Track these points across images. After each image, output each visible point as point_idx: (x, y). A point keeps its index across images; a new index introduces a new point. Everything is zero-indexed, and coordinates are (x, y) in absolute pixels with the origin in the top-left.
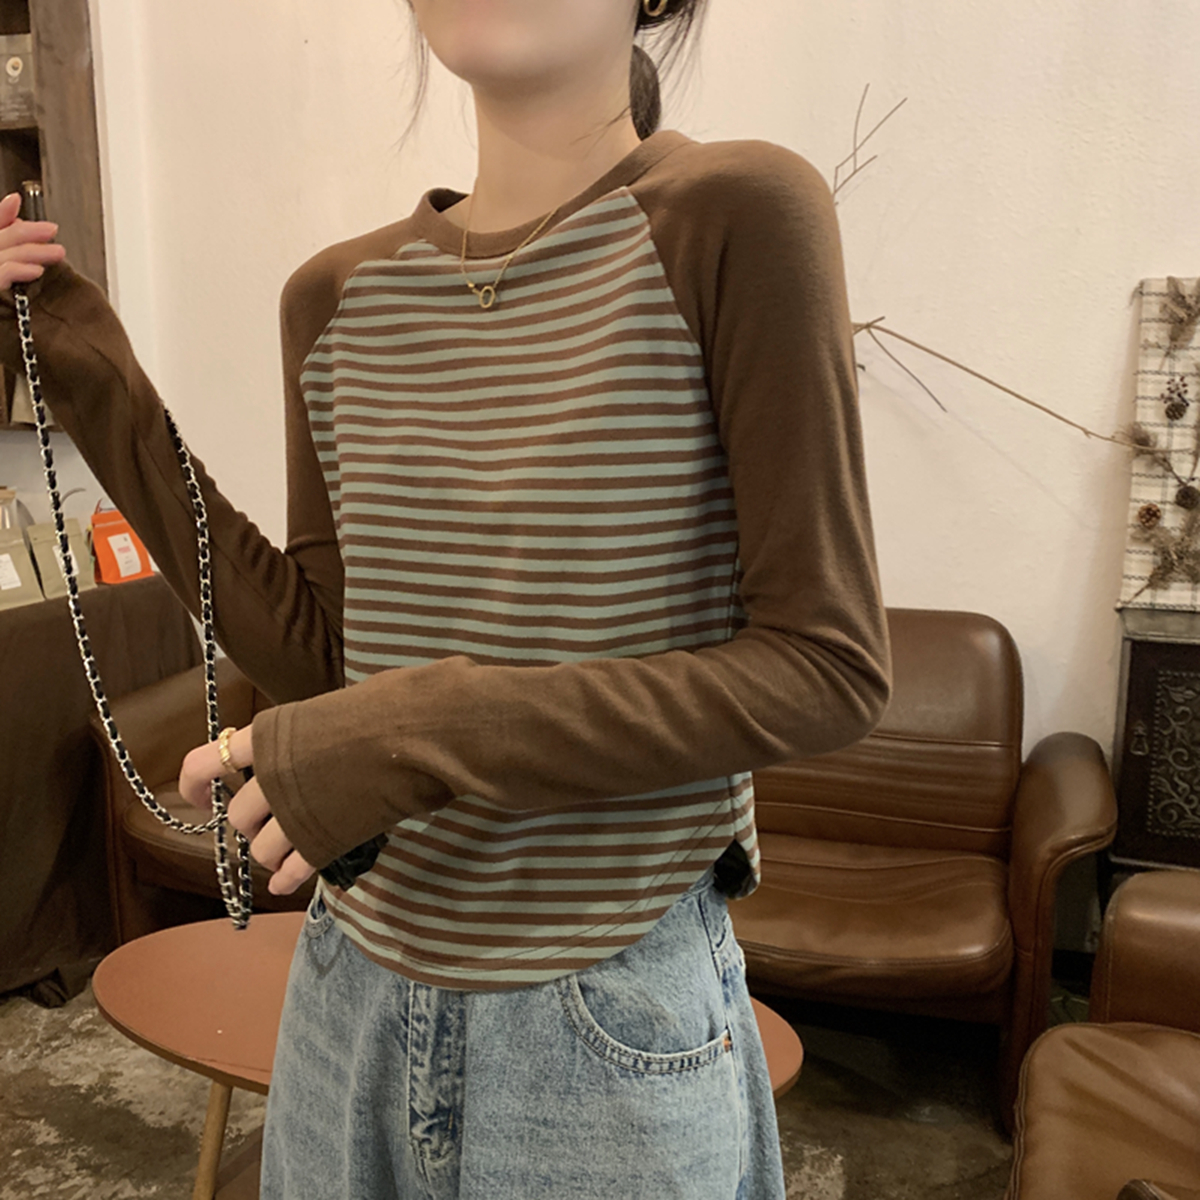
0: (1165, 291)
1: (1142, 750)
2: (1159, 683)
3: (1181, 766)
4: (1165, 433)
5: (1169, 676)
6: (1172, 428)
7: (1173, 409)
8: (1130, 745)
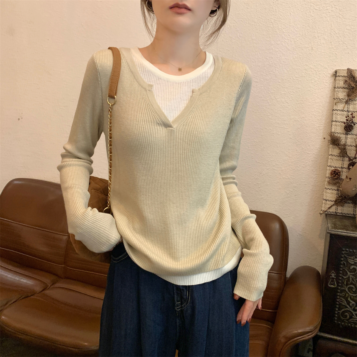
0: (346, 75)
1: (334, 285)
2: (343, 254)
3: (351, 293)
4: (344, 137)
5: (348, 251)
6: (347, 135)
7: (347, 127)
8: (328, 282)
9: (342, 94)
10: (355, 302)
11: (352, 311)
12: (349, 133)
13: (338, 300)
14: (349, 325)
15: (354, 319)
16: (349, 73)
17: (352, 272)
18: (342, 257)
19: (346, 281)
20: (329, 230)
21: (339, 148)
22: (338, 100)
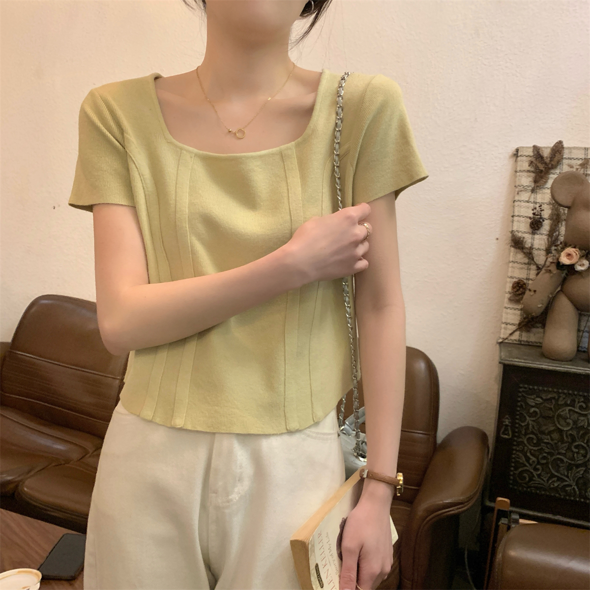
0: (532, 154)
2: (520, 392)
3: (532, 446)
4: (530, 238)
5: (526, 388)
6: (534, 234)
7: (534, 223)
8: (500, 431)
9: (527, 180)
10: (538, 459)
11: (532, 471)
12: (536, 231)
13: (514, 456)
14: (529, 490)
15: (533, 482)
16: (536, 152)
17: (533, 417)
18: (519, 397)
19: (525, 429)
20: (502, 360)
21: (524, 253)
22: (522, 187)
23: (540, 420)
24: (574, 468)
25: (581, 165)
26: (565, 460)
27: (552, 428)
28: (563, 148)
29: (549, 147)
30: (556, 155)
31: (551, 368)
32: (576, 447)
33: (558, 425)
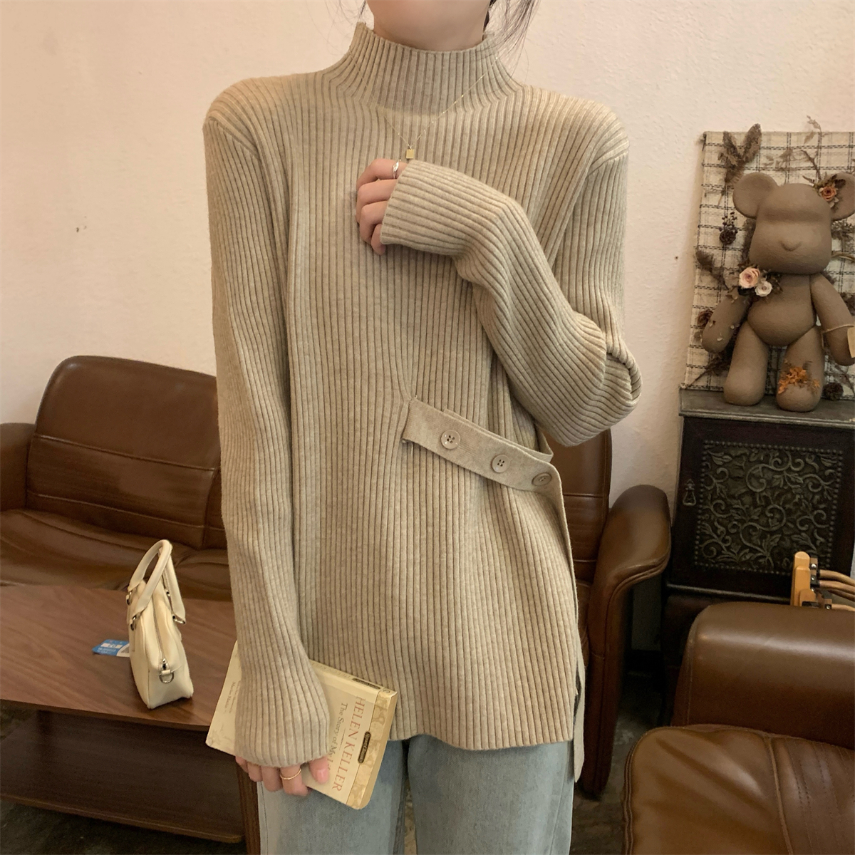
0: (722, 142)
1: (693, 502)
2: (705, 450)
3: (719, 513)
4: (721, 254)
5: (712, 444)
6: (725, 250)
7: (725, 235)
8: (682, 498)
9: (716, 178)
10: (726, 527)
11: (720, 543)
12: (727, 246)
13: (699, 527)
14: (717, 566)
15: (723, 556)
16: (727, 141)
17: (721, 479)
18: (704, 455)
19: (712, 494)
20: (682, 411)
21: (711, 274)
22: (710, 187)
23: (730, 481)
24: (769, 536)
25: (782, 157)
26: (758, 527)
27: (744, 491)
28: (760, 134)
29: (743, 133)
30: (752, 144)
31: (741, 418)
32: (772, 511)
33: (750, 487)
